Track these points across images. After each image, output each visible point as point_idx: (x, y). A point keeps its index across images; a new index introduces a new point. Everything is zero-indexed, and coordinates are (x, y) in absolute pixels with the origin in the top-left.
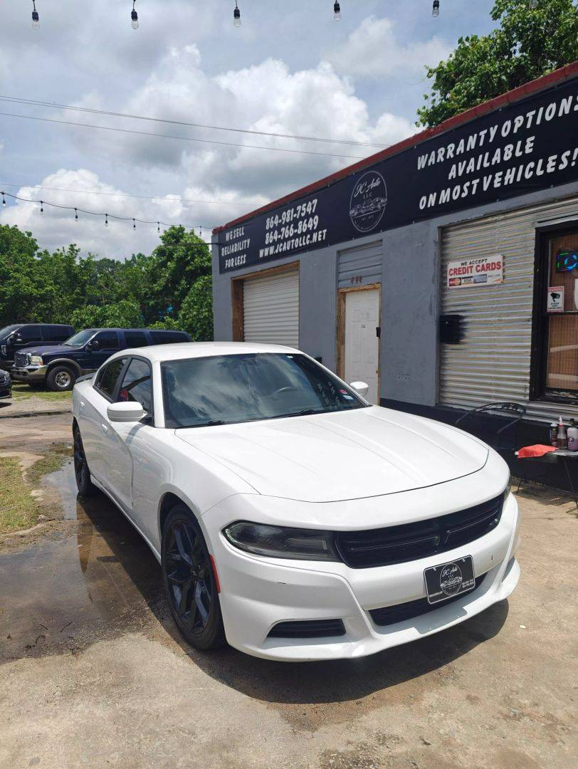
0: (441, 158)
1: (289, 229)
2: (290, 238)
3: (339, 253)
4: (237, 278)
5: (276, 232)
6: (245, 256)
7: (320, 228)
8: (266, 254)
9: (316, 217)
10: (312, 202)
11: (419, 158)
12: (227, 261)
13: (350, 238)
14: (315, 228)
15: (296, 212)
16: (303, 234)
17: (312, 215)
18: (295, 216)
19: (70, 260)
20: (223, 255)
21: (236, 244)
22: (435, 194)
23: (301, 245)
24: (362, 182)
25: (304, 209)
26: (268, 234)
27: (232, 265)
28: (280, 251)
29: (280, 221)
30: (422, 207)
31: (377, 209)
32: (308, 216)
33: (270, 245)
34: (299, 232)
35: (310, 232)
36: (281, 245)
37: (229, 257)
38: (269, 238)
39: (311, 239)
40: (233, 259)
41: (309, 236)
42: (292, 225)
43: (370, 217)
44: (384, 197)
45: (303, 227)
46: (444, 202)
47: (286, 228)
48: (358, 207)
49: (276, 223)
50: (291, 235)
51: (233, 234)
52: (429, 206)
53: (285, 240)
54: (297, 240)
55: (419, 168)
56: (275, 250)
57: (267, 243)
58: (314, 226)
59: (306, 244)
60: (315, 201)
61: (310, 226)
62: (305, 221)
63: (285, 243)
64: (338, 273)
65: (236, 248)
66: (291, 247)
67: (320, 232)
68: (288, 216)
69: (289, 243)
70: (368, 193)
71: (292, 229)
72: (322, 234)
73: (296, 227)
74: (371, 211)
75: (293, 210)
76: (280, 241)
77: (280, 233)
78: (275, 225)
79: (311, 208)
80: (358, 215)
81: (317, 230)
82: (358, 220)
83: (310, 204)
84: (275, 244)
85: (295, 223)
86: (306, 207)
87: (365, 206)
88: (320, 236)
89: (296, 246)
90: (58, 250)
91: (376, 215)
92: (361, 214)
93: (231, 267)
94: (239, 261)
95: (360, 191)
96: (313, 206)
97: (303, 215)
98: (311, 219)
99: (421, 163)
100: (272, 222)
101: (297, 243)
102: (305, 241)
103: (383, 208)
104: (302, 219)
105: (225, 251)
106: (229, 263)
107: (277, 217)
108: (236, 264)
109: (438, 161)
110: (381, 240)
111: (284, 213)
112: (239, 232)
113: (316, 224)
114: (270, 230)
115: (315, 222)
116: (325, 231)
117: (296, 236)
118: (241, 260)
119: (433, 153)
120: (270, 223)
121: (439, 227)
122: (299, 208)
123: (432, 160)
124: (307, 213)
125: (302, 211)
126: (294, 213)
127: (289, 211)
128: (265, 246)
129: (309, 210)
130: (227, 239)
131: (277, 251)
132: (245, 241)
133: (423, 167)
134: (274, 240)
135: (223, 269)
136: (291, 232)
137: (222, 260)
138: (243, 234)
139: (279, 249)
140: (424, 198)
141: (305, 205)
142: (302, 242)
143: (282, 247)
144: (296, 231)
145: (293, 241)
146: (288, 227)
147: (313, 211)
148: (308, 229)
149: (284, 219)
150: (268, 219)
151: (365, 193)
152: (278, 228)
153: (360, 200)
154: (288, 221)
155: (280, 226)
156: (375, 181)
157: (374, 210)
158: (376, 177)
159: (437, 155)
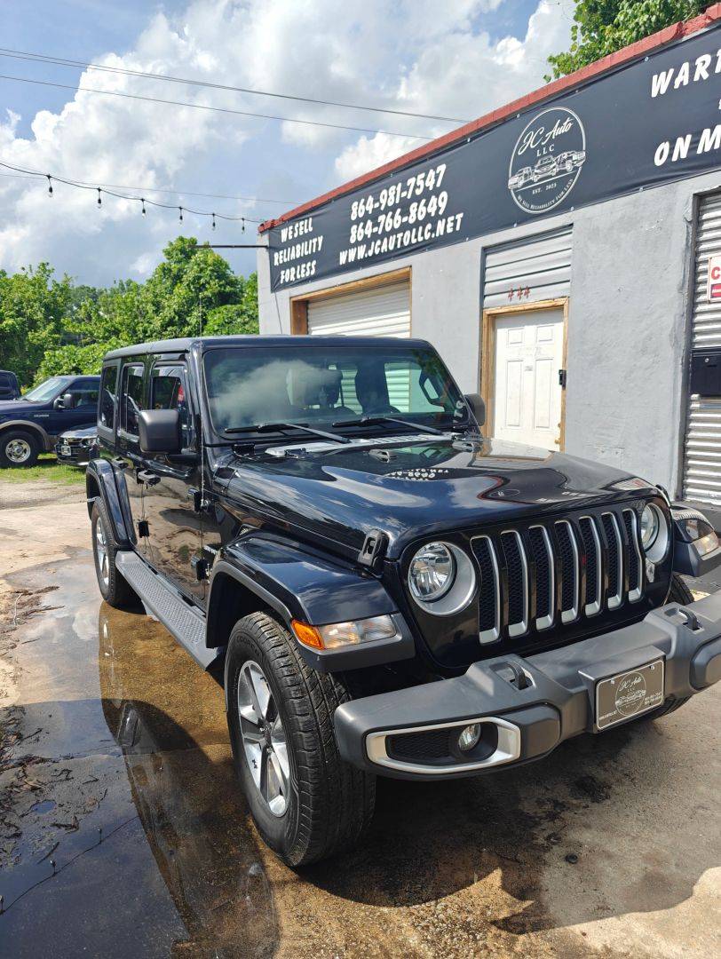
0: (702, 72)
1: (393, 217)
2: (394, 231)
3: (486, 251)
4: (300, 298)
5: (369, 223)
6: (314, 262)
7: (450, 211)
8: (352, 258)
9: (444, 195)
10: (435, 169)
11: (655, 77)
12: (283, 272)
13: (508, 225)
14: (441, 212)
15: (405, 188)
16: (417, 224)
17: (436, 192)
18: (404, 194)
19: (38, 284)
20: (276, 263)
21: (298, 246)
22: (689, 137)
23: (414, 241)
24: (534, 128)
25: (420, 183)
26: (355, 227)
27: (293, 278)
28: (377, 252)
29: (377, 205)
30: (658, 162)
31: (565, 171)
32: (427, 194)
33: (357, 244)
34: (412, 221)
35: (431, 220)
36: (379, 242)
37: (286, 266)
38: (356, 234)
39: (433, 230)
40: (293, 269)
41: (429, 226)
42: (399, 211)
43: (549, 187)
44: (579, 149)
45: (417, 212)
46: (707, 149)
47: (386, 215)
48: (526, 170)
49: (370, 208)
50: (397, 226)
51: (293, 230)
52: (675, 158)
53: (386, 235)
54: (408, 233)
55: (654, 94)
56: (366, 251)
57: (352, 241)
58: (439, 209)
59: (424, 240)
60: (442, 168)
61: (432, 210)
62: (423, 201)
63: (386, 240)
64: (483, 283)
65: (299, 251)
66: (396, 245)
67: (451, 219)
68: (390, 196)
69: (392, 239)
70: (547, 146)
71: (398, 217)
72: (455, 222)
73: (405, 213)
74: (551, 176)
75: (400, 185)
76: (375, 237)
77: (376, 224)
78: (366, 212)
79: (433, 181)
80: (525, 185)
81: (445, 216)
82: (526, 194)
83: (432, 173)
84: (367, 241)
85: (404, 206)
86: (425, 179)
87: (539, 168)
88: (450, 224)
89: (406, 243)
90: (23, 269)
91: (562, 183)
92: (532, 182)
93: (290, 281)
94: (303, 271)
95: (531, 143)
96: (437, 177)
97: (418, 192)
98: (433, 199)
99: (660, 84)
100: (362, 207)
101: (408, 238)
102: (423, 235)
103: (576, 168)
104: (416, 199)
105: (279, 258)
106: (288, 275)
107: (371, 199)
108: (298, 277)
109: (696, 78)
110: (572, 225)
111: (384, 192)
112: (304, 227)
113: (443, 205)
114: (358, 221)
115: (441, 202)
116: (459, 216)
117: (405, 227)
118: (309, 269)
119: (686, 67)
120: (358, 210)
121: (695, 195)
122: (411, 182)
123: (683, 78)
124: (426, 188)
125: (416, 187)
126: (402, 191)
127: (393, 188)
128: (349, 246)
129: (430, 184)
130: (284, 238)
131: (370, 253)
132: (315, 240)
133: (663, 92)
134: (365, 236)
135: (276, 286)
136: (398, 220)
137: (275, 271)
138: (311, 229)
139: (375, 249)
140: (665, 146)
141: (423, 175)
142: (416, 237)
143: (380, 246)
144: (405, 219)
145: (400, 235)
146: (390, 214)
147: (438, 185)
148: (428, 214)
149: (383, 201)
150: (356, 204)
151: (540, 147)
152: (373, 217)
153: (529, 159)
154: (390, 204)
155: (377, 212)
156: (560, 125)
157: (557, 174)
158: (564, 116)
159: (693, 69)
